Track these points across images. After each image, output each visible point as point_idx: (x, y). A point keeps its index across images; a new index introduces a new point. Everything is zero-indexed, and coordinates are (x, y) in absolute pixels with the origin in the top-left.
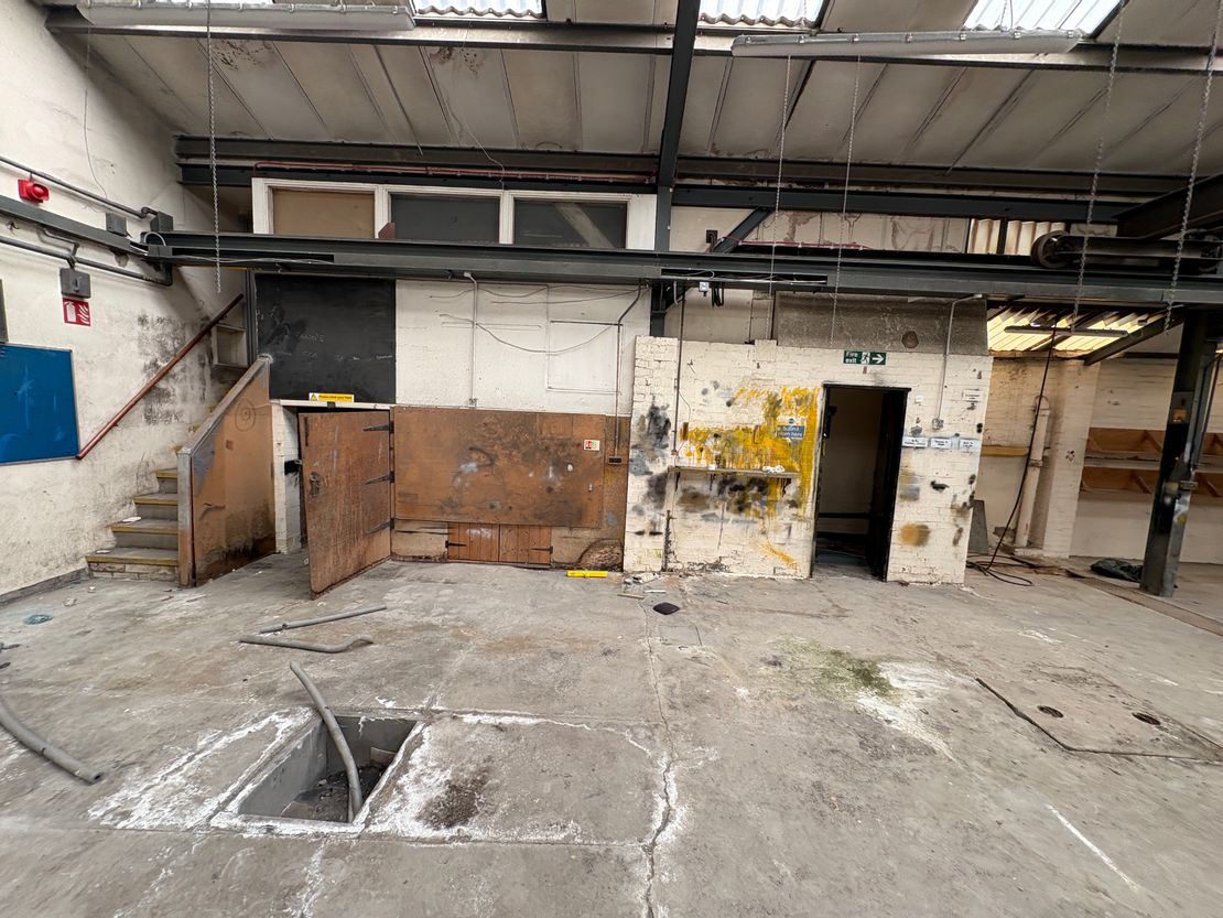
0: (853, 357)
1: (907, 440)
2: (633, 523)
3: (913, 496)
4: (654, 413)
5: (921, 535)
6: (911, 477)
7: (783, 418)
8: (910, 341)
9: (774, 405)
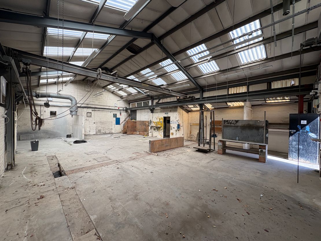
0: (166, 114)
1: (171, 122)
2: (149, 131)
3: (172, 129)
4: (151, 121)
5: (173, 134)
6: (171, 127)
7: (160, 121)
8: (170, 111)
9: (160, 119)
